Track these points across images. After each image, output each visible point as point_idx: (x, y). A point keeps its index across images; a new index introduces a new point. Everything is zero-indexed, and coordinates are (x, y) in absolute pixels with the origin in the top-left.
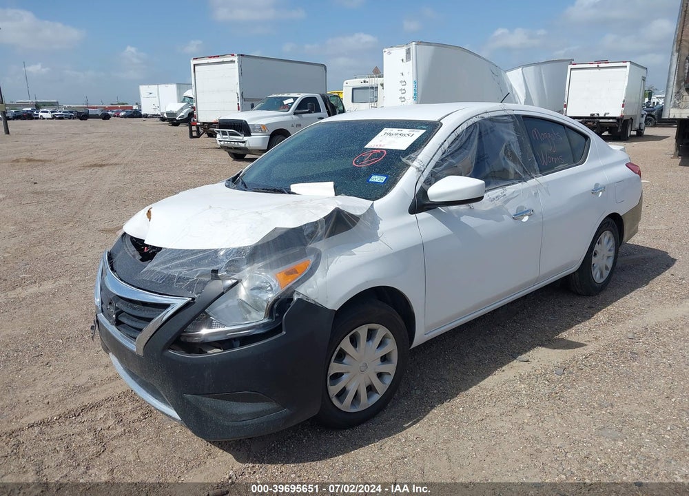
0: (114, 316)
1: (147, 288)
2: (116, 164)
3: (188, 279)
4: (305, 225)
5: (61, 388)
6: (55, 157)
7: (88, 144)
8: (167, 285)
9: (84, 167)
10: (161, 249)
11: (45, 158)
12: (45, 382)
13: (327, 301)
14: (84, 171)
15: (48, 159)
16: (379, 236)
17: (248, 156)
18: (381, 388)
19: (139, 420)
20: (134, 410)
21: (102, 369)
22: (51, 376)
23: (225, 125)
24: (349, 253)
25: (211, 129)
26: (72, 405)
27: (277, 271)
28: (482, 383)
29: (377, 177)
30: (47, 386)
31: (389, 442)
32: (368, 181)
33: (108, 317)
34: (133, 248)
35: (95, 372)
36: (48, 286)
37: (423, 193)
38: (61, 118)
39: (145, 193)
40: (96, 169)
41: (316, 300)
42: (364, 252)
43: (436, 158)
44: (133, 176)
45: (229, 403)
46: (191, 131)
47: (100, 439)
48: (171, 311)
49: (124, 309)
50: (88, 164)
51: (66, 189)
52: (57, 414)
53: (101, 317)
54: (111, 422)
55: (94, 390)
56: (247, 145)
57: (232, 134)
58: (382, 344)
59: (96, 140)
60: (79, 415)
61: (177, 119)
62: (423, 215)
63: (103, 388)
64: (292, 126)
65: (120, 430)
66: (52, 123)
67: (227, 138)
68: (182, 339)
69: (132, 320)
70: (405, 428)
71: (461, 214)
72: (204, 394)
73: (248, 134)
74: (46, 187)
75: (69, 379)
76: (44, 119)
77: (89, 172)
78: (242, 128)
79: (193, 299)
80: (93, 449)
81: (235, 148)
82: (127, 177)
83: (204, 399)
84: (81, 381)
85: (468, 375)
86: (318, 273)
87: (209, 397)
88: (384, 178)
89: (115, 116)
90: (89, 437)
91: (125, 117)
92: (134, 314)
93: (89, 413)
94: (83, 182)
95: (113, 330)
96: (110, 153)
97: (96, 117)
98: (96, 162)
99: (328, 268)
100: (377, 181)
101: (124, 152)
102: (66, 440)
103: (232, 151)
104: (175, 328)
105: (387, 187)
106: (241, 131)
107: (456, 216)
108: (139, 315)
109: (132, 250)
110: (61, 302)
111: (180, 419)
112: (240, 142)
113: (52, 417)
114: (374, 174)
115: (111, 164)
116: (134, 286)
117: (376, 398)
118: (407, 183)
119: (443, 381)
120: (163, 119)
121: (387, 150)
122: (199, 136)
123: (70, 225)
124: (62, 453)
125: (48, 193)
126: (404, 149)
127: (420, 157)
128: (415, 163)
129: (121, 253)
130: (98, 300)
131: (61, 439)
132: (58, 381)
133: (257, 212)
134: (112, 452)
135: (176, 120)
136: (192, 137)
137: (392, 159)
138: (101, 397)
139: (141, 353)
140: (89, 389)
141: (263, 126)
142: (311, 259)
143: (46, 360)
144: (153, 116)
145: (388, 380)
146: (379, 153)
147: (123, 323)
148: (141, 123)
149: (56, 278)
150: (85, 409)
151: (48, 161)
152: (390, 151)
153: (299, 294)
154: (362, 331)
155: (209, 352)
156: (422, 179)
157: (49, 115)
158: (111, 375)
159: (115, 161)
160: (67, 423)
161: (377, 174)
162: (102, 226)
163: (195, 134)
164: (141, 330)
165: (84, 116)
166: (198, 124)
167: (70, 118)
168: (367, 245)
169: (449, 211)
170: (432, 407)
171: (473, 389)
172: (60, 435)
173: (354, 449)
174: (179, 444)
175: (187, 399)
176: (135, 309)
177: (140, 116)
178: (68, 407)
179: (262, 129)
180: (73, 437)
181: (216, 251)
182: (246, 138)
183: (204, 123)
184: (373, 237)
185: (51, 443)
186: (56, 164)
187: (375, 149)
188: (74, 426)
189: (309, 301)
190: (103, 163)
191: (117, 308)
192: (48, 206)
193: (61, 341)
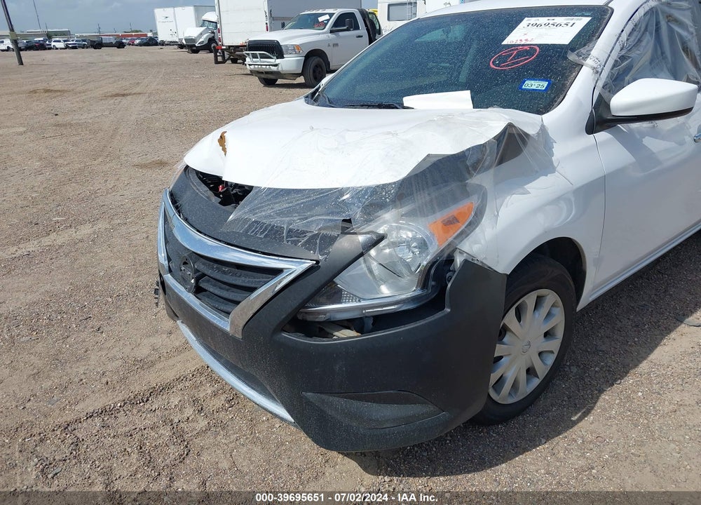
0: (193, 281)
1: (241, 245)
2: (140, 94)
3: (304, 232)
4: (469, 149)
5: (119, 363)
6: (72, 87)
7: (106, 73)
8: (271, 240)
9: (106, 97)
10: (251, 188)
11: (63, 89)
12: (99, 354)
13: (498, 262)
14: (107, 102)
15: (66, 89)
16: (555, 165)
17: (279, 81)
18: (542, 370)
19: (223, 409)
20: (215, 394)
21: (165, 336)
22: (105, 346)
23: (255, 46)
24: (521, 191)
25: (237, 53)
26: (138, 385)
27: (431, 218)
28: (653, 356)
29: (533, 82)
30: (103, 359)
31: (560, 442)
32: (521, 88)
33: (184, 281)
34: (204, 188)
35: (158, 340)
36: (86, 230)
37: (601, 104)
38: (74, 48)
39: (177, 123)
40: (119, 99)
41: (484, 261)
42: (540, 189)
43: (615, 55)
44: (160, 105)
45: (366, 404)
46: (216, 57)
47: (179, 435)
48: (285, 279)
49: (208, 272)
50: (110, 94)
51: (90, 121)
52: (121, 398)
53: (169, 278)
54: (189, 412)
55: (159, 366)
56: (280, 69)
57: (263, 56)
58: (549, 315)
59: (113, 69)
60: (148, 400)
61: (197, 45)
62: (602, 136)
63: (171, 362)
64: (329, 46)
65: (202, 423)
66: (66, 53)
67: (258, 62)
68: (300, 317)
69: (220, 288)
70: (575, 423)
71: (643, 135)
72: (331, 393)
73: (281, 56)
74: (68, 118)
75: (127, 350)
76: (57, 49)
77: (112, 101)
78: (274, 49)
79: (318, 262)
80: (174, 451)
81: (267, 73)
82: (154, 106)
83: (331, 399)
84: (143, 352)
85: (630, 346)
86: (486, 221)
87: (339, 397)
88: (546, 84)
89: (130, 45)
90: (166, 432)
91: (140, 45)
92: (225, 280)
93: (160, 397)
94: (107, 113)
95: (190, 298)
96: (130, 82)
97: (110, 45)
98: (117, 91)
99: (498, 213)
100: (534, 87)
101: (146, 80)
102: (137, 437)
103: (263, 76)
104: (292, 302)
105: (553, 96)
106: (272, 53)
107: (638, 137)
108: (234, 282)
109: (203, 190)
110: (103, 251)
111: (293, 421)
112: (272, 65)
113: (115, 403)
114: (528, 79)
115: (134, 94)
116: (220, 241)
117: (536, 382)
118: (581, 89)
119: (601, 354)
120: (182, 46)
121: (539, 45)
122: (224, 61)
123: (100, 160)
124: (135, 456)
125: (71, 125)
126: (567, 43)
127: (594, 52)
128: (589, 61)
129: (188, 193)
130: (162, 256)
131: (131, 435)
132: (114, 352)
133: (389, 133)
134: (198, 455)
135: (195, 46)
136: (217, 62)
137: (551, 56)
138: (170, 375)
139: (239, 336)
140: (153, 364)
141: (298, 46)
142: (474, 201)
143: (97, 324)
144: (171, 43)
145: (550, 360)
146: (526, 51)
147: (205, 290)
148: (159, 50)
149: (94, 221)
150: (155, 392)
151: (67, 91)
152: (545, 48)
153: (462, 252)
154: (530, 300)
155: (336, 333)
156: (600, 84)
157: (61, 45)
158: (177, 344)
159: (138, 90)
160: (135, 411)
161: (533, 78)
162: (136, 161)
163: (220, 59)
164: (237, 303)
165: (97, 45)
166: (223, 47)
167: (84, 47)
168: (543, 178)
169: (631, 130)
170: (601, 391)
171: (644, 366)
172: (127, 429)
173: (517, 454)
174: (282, 444)
175: (306, 398)
176: (224, 272)
177: (156, 44)
178: (132, 388)
179: (296, 49)
180: (146, 432)
181: (341, 192)
182: (278, 61)
183: (230, 47)
184: (547, 168)
185: (118, 441)
186: (76, 94)
187: (519, 45)
188: (144, 415)
189: (476, 262)
190: (125, 92)
191: (197, 271)
192: (74, 139)
193: (110, 300)
